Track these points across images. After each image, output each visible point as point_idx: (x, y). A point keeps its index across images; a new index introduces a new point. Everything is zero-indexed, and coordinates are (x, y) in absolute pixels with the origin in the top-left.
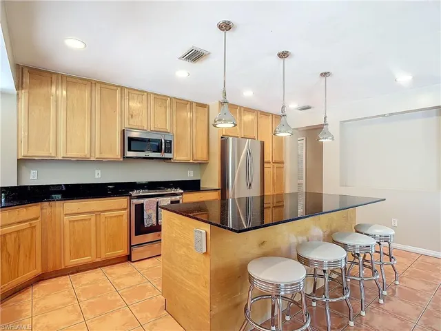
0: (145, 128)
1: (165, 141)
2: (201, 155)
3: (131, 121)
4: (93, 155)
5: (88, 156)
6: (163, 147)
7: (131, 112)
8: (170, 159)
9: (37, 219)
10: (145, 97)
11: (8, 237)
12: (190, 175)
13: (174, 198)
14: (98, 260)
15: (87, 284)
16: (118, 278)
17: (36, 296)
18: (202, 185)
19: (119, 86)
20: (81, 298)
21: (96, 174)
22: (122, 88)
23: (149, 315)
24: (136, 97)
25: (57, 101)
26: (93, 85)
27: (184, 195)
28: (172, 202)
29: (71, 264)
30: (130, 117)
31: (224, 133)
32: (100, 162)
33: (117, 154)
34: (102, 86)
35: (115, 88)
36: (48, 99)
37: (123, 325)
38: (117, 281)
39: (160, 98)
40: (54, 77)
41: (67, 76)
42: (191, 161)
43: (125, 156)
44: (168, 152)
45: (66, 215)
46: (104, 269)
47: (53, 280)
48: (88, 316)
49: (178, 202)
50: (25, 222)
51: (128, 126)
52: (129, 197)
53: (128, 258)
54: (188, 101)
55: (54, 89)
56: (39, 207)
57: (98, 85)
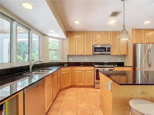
0: (100, 44)
1: (108, 48)
2: (124, 52)
3: (96, 42)
4: (84, 54)
5: (83, 54)
6: (107, 50)
7: (96, 39)
8: (110, 54)
9: (70, 71)
10: (100, 33)
11: (64, 74)
12: (119, 60)
13: (110, 69)
14: (85, 85)
15: (81, 91)
16: (90, 92)
17: (69, 91)
18: (125, 64)
19: (92, 32)
20: (78, 95)
21: (86, 59)
22: (93, 32)
23: (95, 107)
24: (97, 34)
25: (75, 39)
26: (84, 33)
27: (115, 68)
28: (109, 70)
29: (78, 84)
30: (95, 41)
31: (135, 42)
32: (86, 56)
33: (91, 53)
34: (87, 32)
35: (91, 32)
36: (73, 39)
37: (86, 107)
38: (89, 93)
39: (106, 33)
40: (75, 33)
41: (78, 32)
42: (119, 55)
43: (94, 53)
44: (109, 52)
45: (77, 71)
46: (87, 88)
47: (74, 88)
48: (78, 101)
49: (112, 70)
50: (68, 71)
51: (95, 44)
52: (94, 67)
53: (94, 87)
54: (117, 32)
55: (75, 36)
56: (70, 68)
57: (86, 32)
